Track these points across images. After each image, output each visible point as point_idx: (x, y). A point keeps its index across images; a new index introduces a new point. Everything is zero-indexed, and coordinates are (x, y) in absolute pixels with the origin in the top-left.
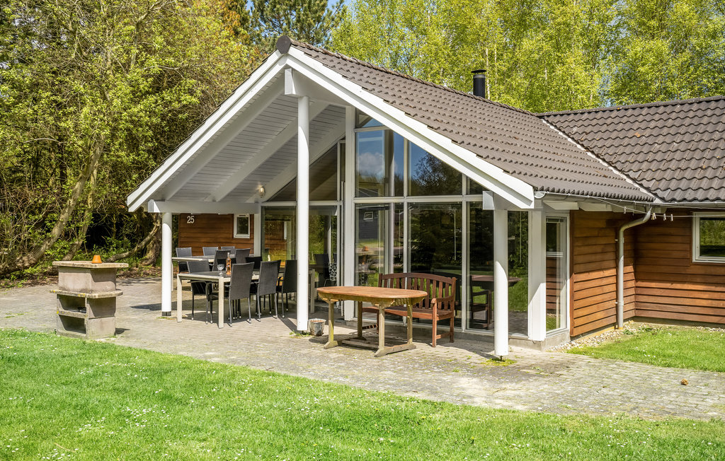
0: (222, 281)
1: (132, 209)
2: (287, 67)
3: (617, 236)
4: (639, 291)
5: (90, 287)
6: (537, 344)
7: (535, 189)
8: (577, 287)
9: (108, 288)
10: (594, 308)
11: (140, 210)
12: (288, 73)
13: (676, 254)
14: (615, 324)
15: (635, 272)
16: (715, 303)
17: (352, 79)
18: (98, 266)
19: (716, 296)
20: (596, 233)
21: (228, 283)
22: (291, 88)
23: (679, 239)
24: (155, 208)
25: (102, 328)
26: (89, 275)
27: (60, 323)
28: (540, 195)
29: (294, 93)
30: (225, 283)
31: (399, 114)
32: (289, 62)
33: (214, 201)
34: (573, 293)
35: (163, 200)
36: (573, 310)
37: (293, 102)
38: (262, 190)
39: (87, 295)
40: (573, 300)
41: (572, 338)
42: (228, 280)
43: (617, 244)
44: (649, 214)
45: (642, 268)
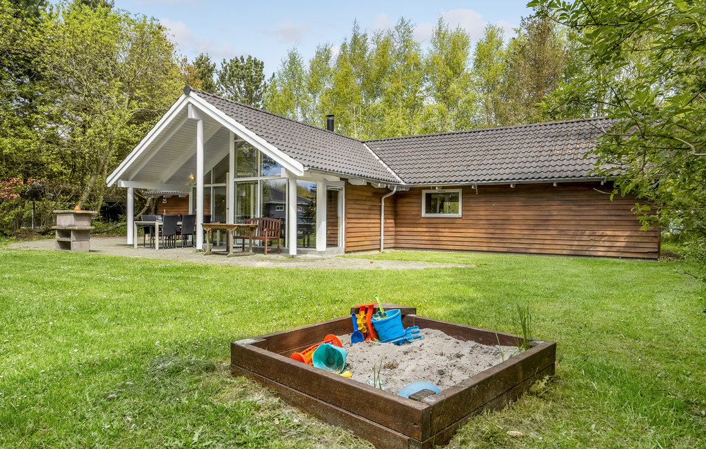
0: (157, 224)
1: (109, 186)
2: (189, 103)
3: (381, 202)
4: (397, 233)
5: (73, 224)
6: (321, 253)
7: (304, 166)
8: (350, 225)
9: (85, 224)
10: (363, 239)
11: (115, 185)
12: (190, 106)
13: (414, 213)
14: (379, 249)
15: (395, 223)
16: (431, 238)
17: (222, 110)
18: (77, 212)
19: (432, 234)
20: (364, 199)
21: (162, 226)
22: (192, 115)
23: (415, 205)
24: (123, 184)
25: (81, 247)
26: (72, 216)
27: (58, 245)
28: (307, 168)
29: (193, 117)
30: (159, 226)
31: (242, 128)
32: (190, 100)
33: (162, 182)
34: (347, 228)
35: (128, 180)
36: (346, 237)
37: (193, 123)
38: (193, 178)
39: (71, 228)
40: (347, 232)
41: (346, 252)
42: (162, 224)
43: (381, 206)
44: (395, 189)
45: (398, 221)
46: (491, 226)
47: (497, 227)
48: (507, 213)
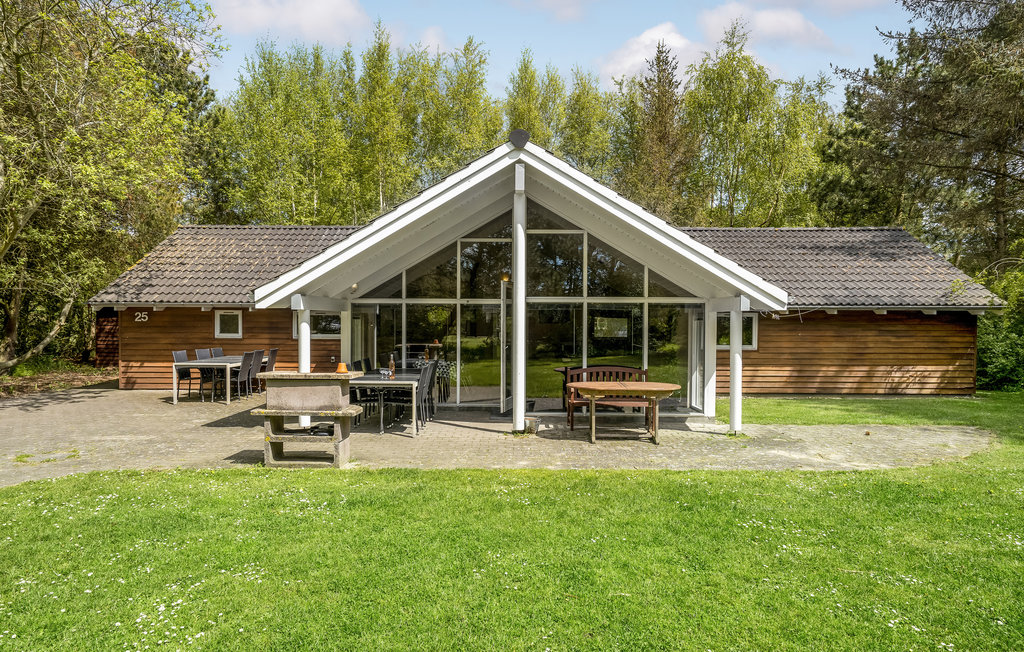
0: (415, 385)
1: (261, 306)
2: (518, 162)
12: (519, 168)
24: (302, 304)
26: (338, 388)
29: (523, 189)
46: (797, 362)
47: (804, 362)
48: (817, 345)
